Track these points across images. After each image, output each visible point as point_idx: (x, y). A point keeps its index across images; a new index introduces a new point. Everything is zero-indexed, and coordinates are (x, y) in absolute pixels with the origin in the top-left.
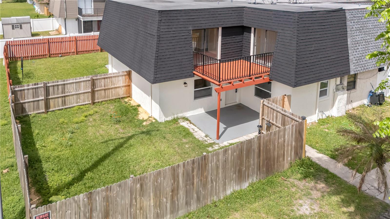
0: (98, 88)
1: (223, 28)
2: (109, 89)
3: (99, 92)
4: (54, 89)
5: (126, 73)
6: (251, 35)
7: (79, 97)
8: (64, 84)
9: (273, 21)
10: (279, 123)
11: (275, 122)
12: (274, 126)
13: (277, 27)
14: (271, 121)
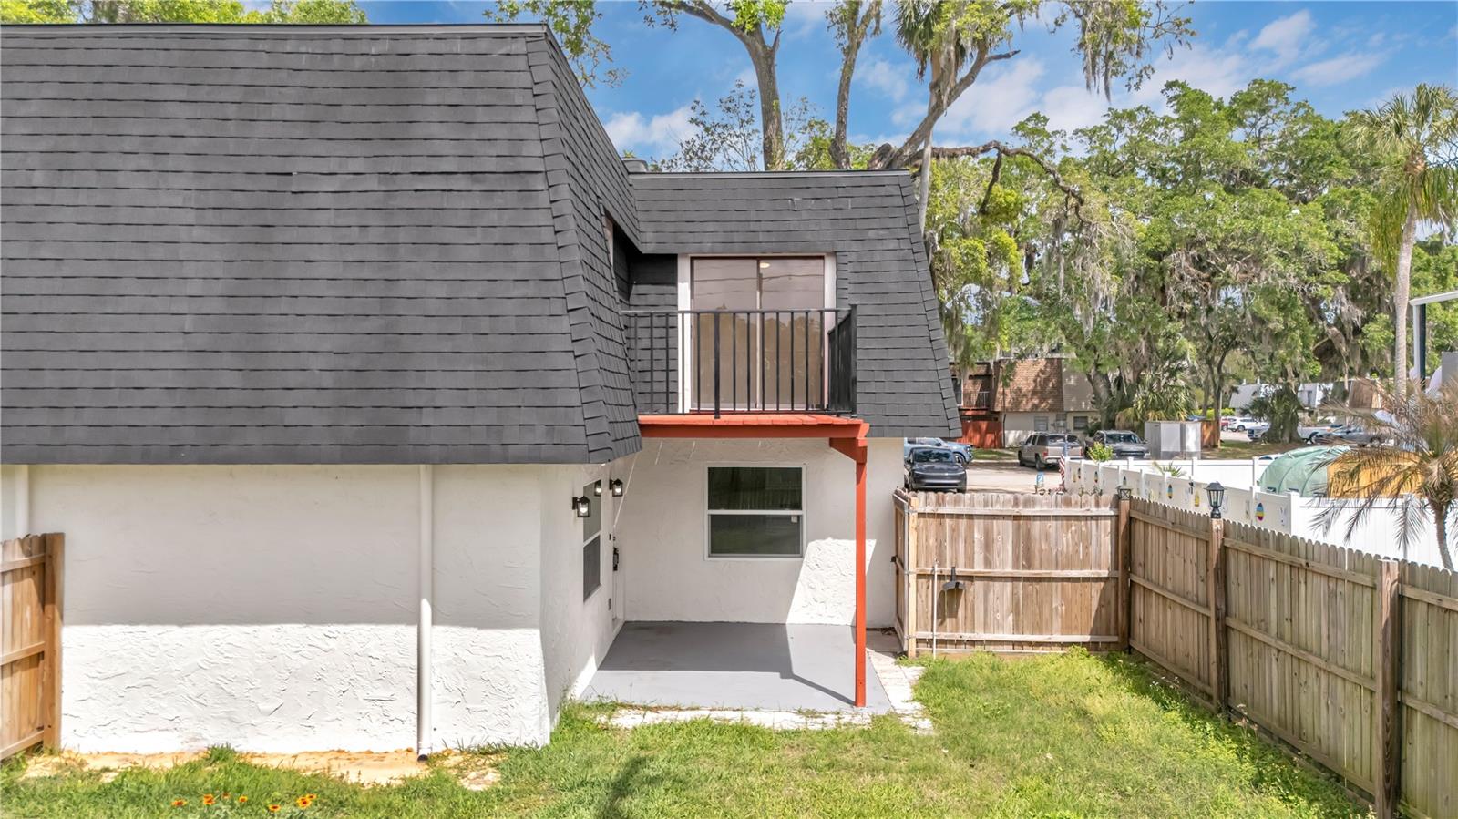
9: (805, 215)
10: (1003, 563)
11: (979, 568)
12: (978, 585)
13: (828, 236)
14: (961, 570)
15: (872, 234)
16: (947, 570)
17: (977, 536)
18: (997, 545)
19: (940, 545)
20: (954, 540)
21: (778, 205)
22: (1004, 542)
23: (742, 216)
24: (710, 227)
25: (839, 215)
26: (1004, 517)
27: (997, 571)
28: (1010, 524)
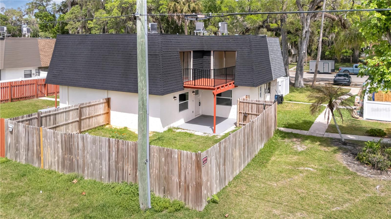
0: (83, 116)
1: (194, 51)
2: (92, 117)
3: (84, 121)
4: (46, 120)
5: (105, 101)
6: (211, 57)
7: (68, 127)
8: (56, 114)
9: (232, 44)
10: (254, 112)
11: (250, 112)
12: (250, 115)
13: (235, 48)
14: (247, 112)
15: (243, 47)
16: (245, 112)
17: (250, 106)
18: (253, 109)
19: (244, 107)
20: (246, 107)
21: (227, 42)
22: (254, 108)
23: (221, 44)
24: (216, 46)
25: (238, 44)
26: (255, 104)
27: (253, 113)
28: (256, 105)
